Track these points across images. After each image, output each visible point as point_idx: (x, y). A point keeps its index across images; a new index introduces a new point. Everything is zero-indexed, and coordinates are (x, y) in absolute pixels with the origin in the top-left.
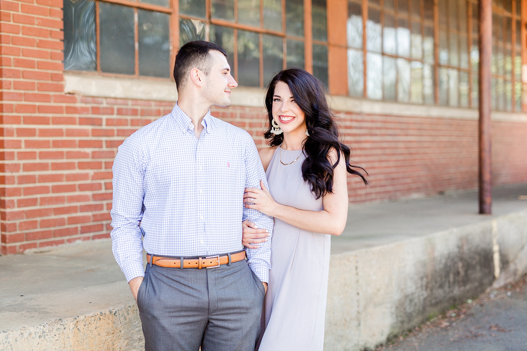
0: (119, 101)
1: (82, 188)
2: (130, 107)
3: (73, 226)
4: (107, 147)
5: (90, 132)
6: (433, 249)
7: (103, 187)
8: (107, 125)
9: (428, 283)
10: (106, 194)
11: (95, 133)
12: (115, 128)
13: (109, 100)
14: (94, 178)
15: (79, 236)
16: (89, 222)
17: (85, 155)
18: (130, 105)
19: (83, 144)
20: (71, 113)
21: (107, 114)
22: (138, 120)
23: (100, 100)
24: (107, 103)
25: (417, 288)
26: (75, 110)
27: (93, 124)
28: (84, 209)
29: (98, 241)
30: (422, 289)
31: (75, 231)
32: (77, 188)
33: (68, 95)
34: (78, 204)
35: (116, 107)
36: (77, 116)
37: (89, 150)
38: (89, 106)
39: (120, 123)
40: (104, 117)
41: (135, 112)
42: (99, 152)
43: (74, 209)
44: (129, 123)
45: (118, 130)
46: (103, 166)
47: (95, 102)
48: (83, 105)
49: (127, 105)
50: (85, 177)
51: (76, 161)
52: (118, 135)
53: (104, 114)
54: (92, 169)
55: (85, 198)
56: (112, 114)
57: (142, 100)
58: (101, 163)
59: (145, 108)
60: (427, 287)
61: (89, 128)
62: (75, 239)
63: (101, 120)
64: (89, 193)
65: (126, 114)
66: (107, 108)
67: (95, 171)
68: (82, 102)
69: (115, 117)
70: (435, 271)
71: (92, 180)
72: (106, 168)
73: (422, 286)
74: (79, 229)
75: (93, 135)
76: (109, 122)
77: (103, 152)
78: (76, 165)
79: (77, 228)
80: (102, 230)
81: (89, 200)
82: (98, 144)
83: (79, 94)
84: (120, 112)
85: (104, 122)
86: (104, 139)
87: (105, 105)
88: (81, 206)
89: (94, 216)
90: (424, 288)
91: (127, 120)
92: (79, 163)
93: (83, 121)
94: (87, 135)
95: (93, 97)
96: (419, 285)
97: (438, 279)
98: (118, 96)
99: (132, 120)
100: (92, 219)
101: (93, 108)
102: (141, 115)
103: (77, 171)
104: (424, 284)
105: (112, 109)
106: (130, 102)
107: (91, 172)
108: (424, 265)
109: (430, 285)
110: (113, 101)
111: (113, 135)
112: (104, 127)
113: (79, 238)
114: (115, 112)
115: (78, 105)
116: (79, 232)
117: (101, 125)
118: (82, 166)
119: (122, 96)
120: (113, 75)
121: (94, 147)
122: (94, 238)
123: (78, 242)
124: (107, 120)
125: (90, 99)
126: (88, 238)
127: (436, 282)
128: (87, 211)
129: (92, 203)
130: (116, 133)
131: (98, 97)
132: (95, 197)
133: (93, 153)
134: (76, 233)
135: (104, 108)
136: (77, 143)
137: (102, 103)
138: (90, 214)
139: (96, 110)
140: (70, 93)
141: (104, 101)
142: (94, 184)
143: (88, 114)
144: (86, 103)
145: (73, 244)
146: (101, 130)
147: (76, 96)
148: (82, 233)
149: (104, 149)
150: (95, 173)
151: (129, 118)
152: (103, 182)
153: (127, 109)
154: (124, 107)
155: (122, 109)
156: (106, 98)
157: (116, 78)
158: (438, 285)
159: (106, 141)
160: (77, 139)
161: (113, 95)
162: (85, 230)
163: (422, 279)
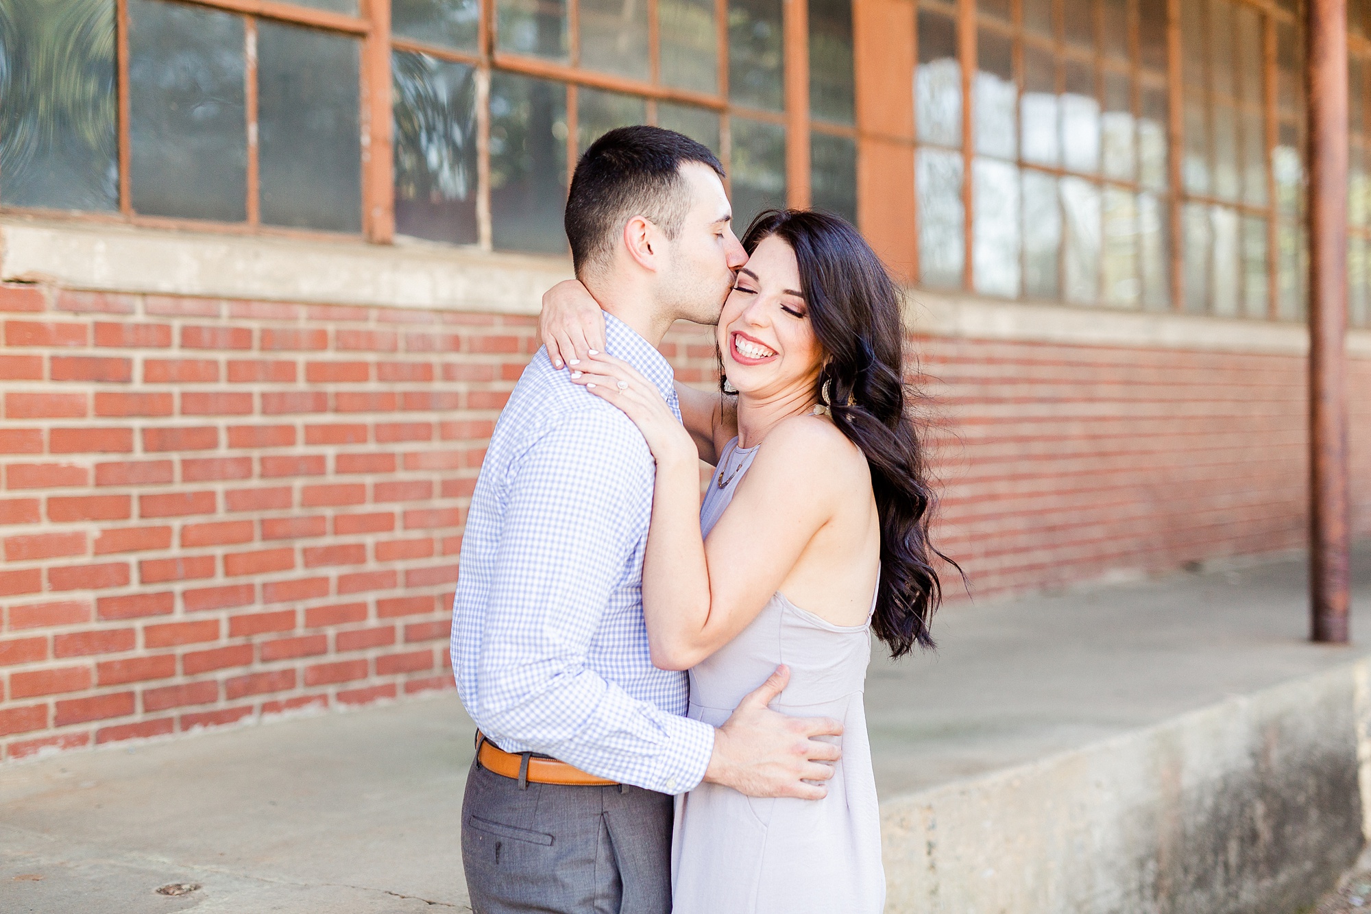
0: (188, 305)
1: (61, 580)
2: (224, 322)
3: (31, 702)
4: (147, 449)
5: (90, 403)
6: (1177, 766)
7: (135, 575)
8: (147, 379)
9: (1160, 876)
10: (143, 596)
11: (105, 405)
12: (176, 389)
13: (151, 301)
14: (100, 549)
15: (51, 732)
16: (85, 688)
17: (74, 476)
18: (225, 318)
19: (64, 441)
20: (22, 343)
21: (147, 345)
22: (250, 364)
23: (124, 301)
24: (148, 313)
25: (1127, 895)
26: (38, 334)
27: (100, 379)
28: (65, 646)
29: (113, 746)
30: (1143, 898)
31: (38, 718)
32: (45, 583)
33: (13, 286)
34: (48, 632)
35: (176, 324)
36: (45, 352)
37: (86, 461)
38: (87, 319)
39: (190, 372)
40: (138, 356)
41: (241, 339)
42: (119, 464)
43: (36, 649)
44: (223, 371)
45: (184, 396)
46: (135, 508)
47: (107, 310)
48: (68, 318)
49: (217, 316)
50: (74, 544)
51: (42, 494)
52: (184, 412)
53: (135, 346)
54: (95, 518)
55: (73, 612)
56: (166, 344)
57: (263, 300)
58: (128, 498)
59: (275, 325)
60: (1157, 888)
61: (87, 389)
62: (36, 745)
63: (128, 363)
64: (87, 597)
65: (212, 347)
66: (147, 327)
67: (108, 525)
68: (62, 307)
69: (174, 353)
70: (1184, 836)
71: (96, 553)
72: (143, 516)
73: (1141, 888)
74: (52, 711)
75: (100, 414)
76: (153, 371)
77: (134, 465)
78: (43, 509)
79: (43, 708)
80: (130, 711)
81: (85, 619)
82: (121, 441)
83: (51, 285)
84: (190, 338)
85: (138, 372)
86: (137, 423)
87: (140, 317)
88: (57, 638)
89: (101, 667)
90: (1148, 892)
91: (214, 364)
92: (51, 501)
93: (64, 370)
94: (82, 414)
95: (100, 292)
96: (1133, 885)
97: (1194, 860)
98: (185, 289)
99: (231, 365)
100: (95, 678)
101: (98, 326)
102: (263, 349)
103: (45, 527)
104: (1150, 879)
105: (166, 331)
106: (225, 309)
107: (92, 529)
108: (1149, 818)
109: (1168, 882)
110: (167, 303)
111: (168, 413)
112: (138, 386)
113: (52, 741)
114: (176, 338)
115: (49, 317)
116: (50, 721)
117: (127, 380)
118: (60, 510)
119: (197, 289)
120: (173, 223)
121: (104, 451)
122: (102, 737)
123: (46, 752)
124: (148, 364)
125: (88, 299)
126: (83, 739)
127: (1186, 870)
128: (78, 653)
129: (95, 626)
130: (177, 403)
131: (116, 292)
132: (105, 608)
133: (100, 467)
134: (42, 725)
135: (137, 327)
136: (46, 438)
137: (130, 312)
138: (88, 662)
139: (108, 334)
140: (19, 281)
141: (138, 304)
142: (105, 566)
143: (84, 345)
144: (77, 311)
145: (30, 759)
146: (125, 396)
147: (43, 289)
148: (59, 723)
149: (139, 455)
150: (105, 532)
151: (222, 357)
152: (132, 559)
153: (214, 331)
154: (205, 322)
155: (198, 329)
156: (144, 295)
157: (182, 230)
158: (1191, 878)
159: (145, 431)
160: (45, 424)
161: (165, 286)
162: (69, 714)
163: (1141, 864)
